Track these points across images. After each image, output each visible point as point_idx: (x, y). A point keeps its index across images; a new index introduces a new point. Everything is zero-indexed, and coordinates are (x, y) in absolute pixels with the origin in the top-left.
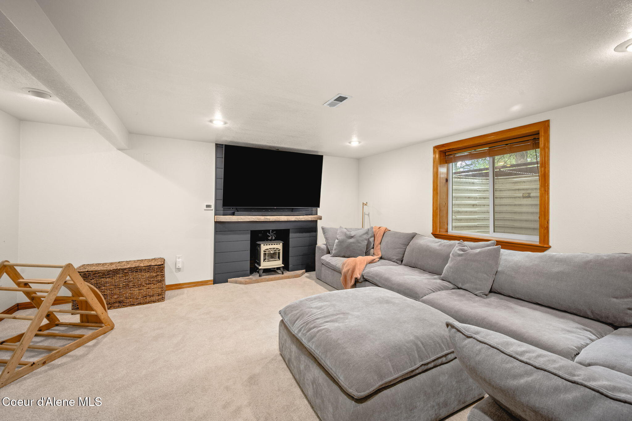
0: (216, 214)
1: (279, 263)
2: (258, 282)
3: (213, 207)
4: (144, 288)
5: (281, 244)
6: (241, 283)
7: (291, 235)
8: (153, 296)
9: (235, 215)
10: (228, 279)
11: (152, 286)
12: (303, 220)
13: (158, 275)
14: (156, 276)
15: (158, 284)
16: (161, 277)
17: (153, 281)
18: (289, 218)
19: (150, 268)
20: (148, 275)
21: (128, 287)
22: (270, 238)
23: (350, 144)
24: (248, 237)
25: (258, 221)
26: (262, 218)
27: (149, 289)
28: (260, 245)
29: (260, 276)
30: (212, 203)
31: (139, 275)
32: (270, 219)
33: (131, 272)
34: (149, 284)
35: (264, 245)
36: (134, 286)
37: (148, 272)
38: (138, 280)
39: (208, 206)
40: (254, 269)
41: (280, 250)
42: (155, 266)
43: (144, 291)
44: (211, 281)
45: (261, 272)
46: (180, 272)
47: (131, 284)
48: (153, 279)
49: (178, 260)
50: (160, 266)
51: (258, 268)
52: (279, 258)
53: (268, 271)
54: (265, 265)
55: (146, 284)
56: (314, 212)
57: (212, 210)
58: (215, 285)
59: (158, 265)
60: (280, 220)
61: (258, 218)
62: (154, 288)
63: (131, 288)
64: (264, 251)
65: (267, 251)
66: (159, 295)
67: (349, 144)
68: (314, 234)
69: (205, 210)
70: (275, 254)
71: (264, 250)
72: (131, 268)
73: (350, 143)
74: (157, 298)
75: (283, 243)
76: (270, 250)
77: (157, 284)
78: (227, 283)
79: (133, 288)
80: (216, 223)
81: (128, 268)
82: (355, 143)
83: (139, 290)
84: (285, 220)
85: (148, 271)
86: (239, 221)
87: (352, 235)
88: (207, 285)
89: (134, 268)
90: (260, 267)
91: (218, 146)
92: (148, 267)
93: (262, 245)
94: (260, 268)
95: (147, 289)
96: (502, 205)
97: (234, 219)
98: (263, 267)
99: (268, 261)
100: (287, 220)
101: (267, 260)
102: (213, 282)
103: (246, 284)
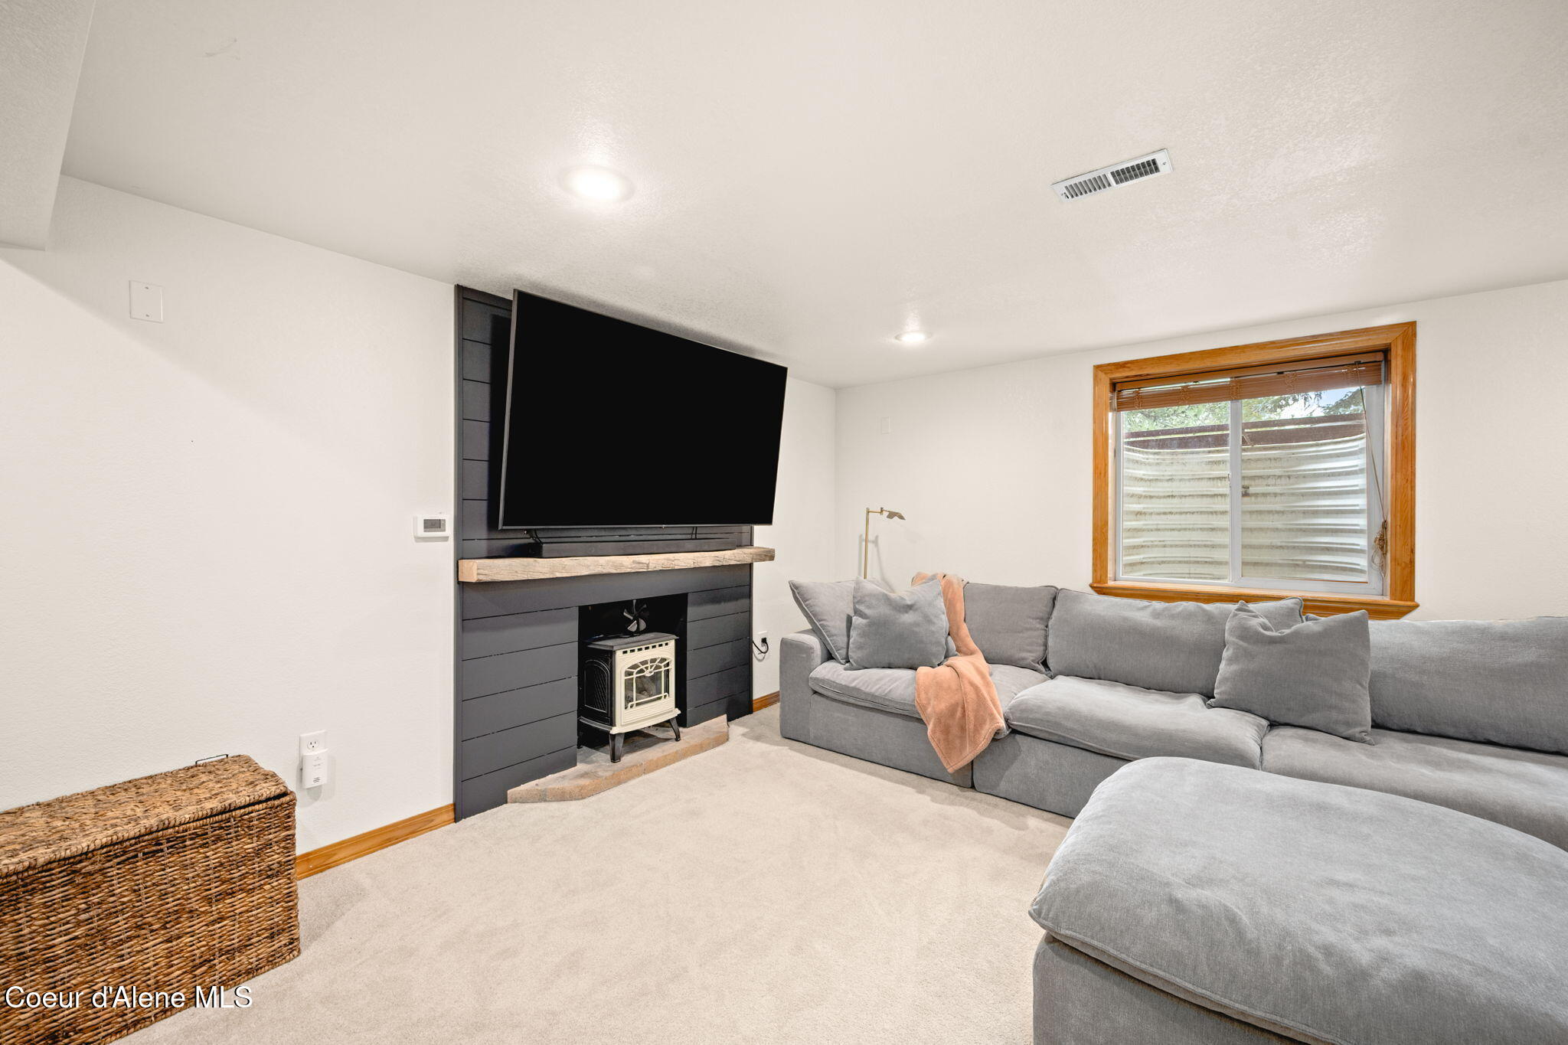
0: (460, 556)
1: (665, 707)
2: (619, 783)
3: (449, 530)
4: (199, 925)
5: (672, 643)
6: (562, 797)
7: (692, 612)
8: (244, 947)
9: (544, 554)
10: (509, 791)
11: (241, 902)
12: (733, 563)
13: (268, 845)
14: (258, 852)
15: (267, 887)
16: (284, 848)
17: (243, 877)
18: (699, 560)
19: (228, 820)
20: (215, 855)
21: (104, 940)
22: (633, 627)
23: (899, 340)
24: (570, 629)
25: (615, 571)
26: (626, 563)
27: (222, 919)
28: (609, 655)
29: (614, 758)
30: (447, 514)
31: (170, 866)
32: (648, 565)
33: (119, 864)
34: (221, 896)
35: (625, 652)
36: (139, 927)
37: (215, 842)
38: (163, 895)
39: (433, 525)
40: (594, 738)
41: (668, 665)
42: (253, 804)
43: (196, 936)
44: (447, 812)
45: (619, 743)
46: (317, 804)
47: (121, 925)
48: (243, 870)
49: (307, 753)
50: (277, 802)
51: (607, 733)
52: (667, 690)
53: (637, 739)
54: (628, 718)
55: (209, 901)
56: (745, 538)
57: (446, 539)
58: (464, 822)
59: (268, 800)
60: (676, 567)
61: (613, 562)
62: (247, 911)
63: (122, 942)
64: (629, 674)
65: (635, 671)
66: (272, 937)
67: (897, 341)
68: (745, 601)
69: (419, 539)
70: (655, 678)
71: (625, 668)
72: (121, 843)
73: (897, 338)
74: (264, 950)
75: (676, 640)
76: (643, 667)
77: (265, 884)
78: (505, 805)
79: (130, 938)
80: (463, 587)
81: (102, 847)
82: (913, 337)
83: (169, 941)
84: (689, 566)
85: (219, 839)
86: (558, 575)
87: (909, 603)
88: (431, 829)
89: (139, 837)
90: (614, 728)
91: (466, 297)
92: (217, 818)
93: (619, 654)
94: (614, 731)
95: (213, 922)
96: (1184, 512)
97: (540, 569)
98: (622, 726)
99: (637, 704)
100: (692, 566)
101: (635, 702)
102: (451, 815)
103: (583, 798)
